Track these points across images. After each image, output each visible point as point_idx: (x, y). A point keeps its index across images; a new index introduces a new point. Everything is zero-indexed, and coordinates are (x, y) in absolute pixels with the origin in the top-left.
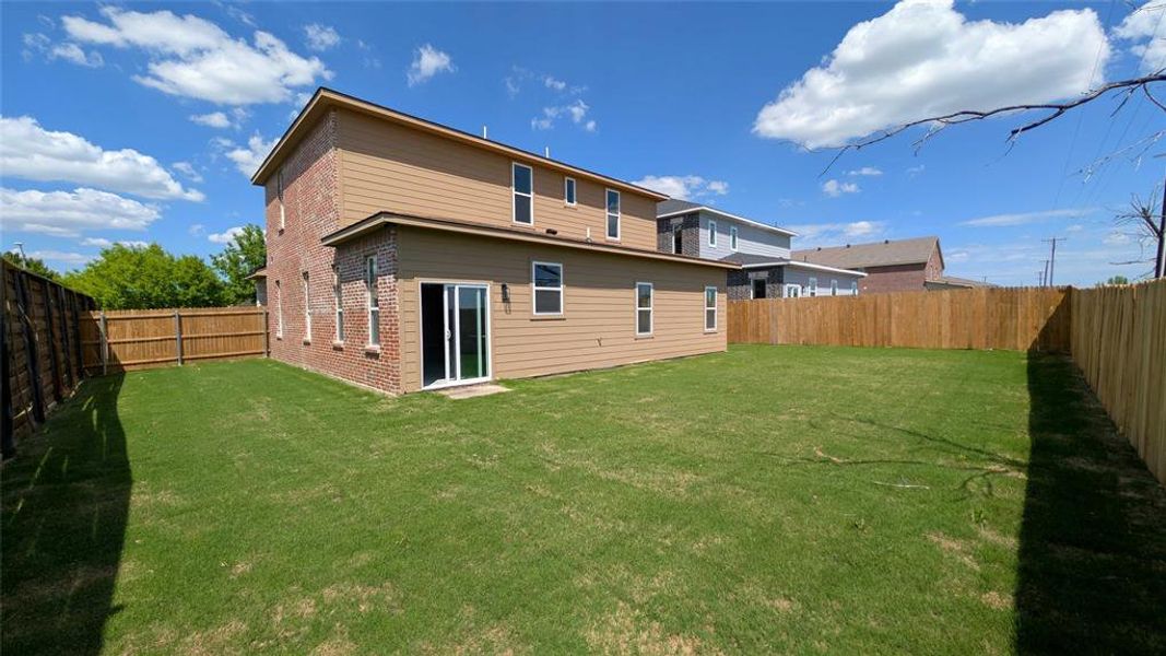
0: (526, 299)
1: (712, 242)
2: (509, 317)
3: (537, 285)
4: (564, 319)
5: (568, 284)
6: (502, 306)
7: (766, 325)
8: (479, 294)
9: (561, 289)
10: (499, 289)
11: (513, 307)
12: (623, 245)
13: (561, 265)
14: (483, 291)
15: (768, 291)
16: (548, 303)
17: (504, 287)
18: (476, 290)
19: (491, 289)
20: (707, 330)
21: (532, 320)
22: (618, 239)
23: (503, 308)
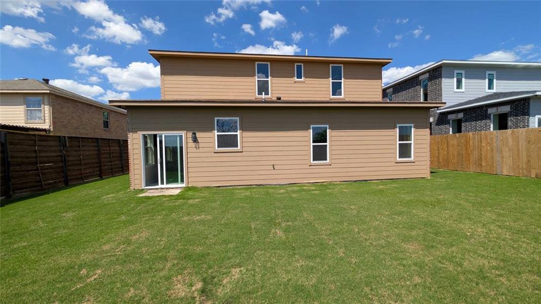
0: (210, 140)
1: (458, 87)
2: (198, 151)
3: (217, 132)
4: (242, 152)
5: (243, 129)
6: (193, 145)
7: (489, 155)
8: (178, 138)
9: (238, 133)
10: (190, 135)
11: (201, 145)
12: (347, 100)
13: (238, 118)
14: (181, 137)
15: (510, 123)
16: (227, 142)
17: (194, 134)
18: (176, 136)
19: (185, 136)
20: (398, 159)
21: (215, 153)
22: (342, 96)
23: (194, 146)
